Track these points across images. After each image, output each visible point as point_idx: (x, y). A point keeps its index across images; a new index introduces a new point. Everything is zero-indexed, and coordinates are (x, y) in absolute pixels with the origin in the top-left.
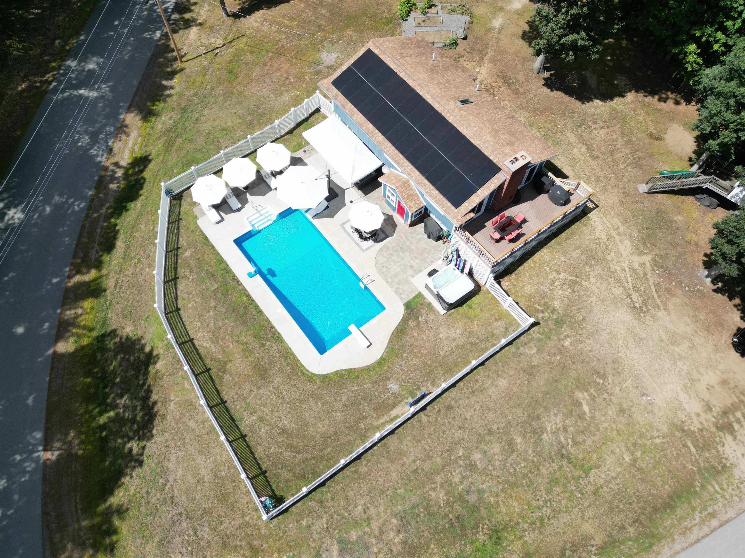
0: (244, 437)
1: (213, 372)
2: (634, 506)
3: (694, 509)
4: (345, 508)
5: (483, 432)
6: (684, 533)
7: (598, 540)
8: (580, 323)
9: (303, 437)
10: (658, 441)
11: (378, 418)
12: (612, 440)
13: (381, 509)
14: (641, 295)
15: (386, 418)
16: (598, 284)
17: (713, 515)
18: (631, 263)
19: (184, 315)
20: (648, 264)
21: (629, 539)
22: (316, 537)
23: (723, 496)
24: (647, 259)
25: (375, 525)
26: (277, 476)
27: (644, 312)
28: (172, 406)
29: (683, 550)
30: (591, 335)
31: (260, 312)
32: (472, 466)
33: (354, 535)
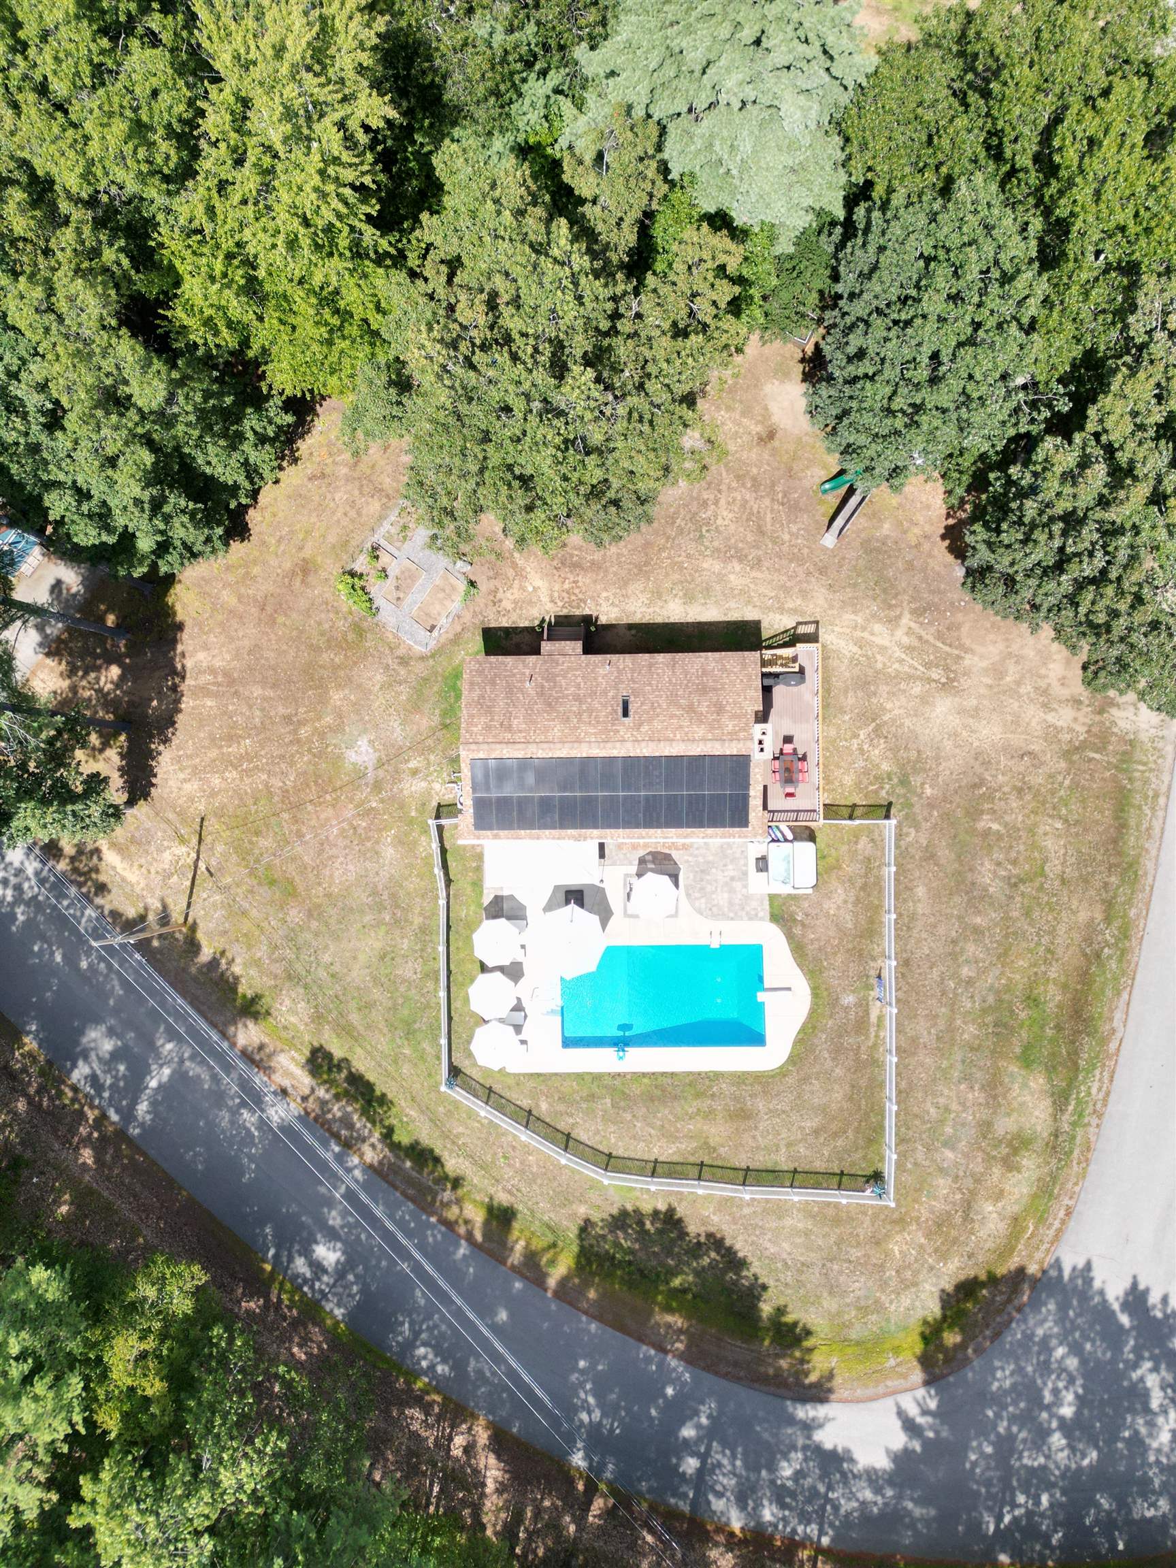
0: (795, 1171)
1: (707, 1161)
2: (1099, 857)
3: (1140, 808)
4: (924, 1123)
5: (949, 949)
6: (1150, 836)
7: (1099, 916)
8: (918, 760)
9: (834, 1118)
10: (1067, 782)
11: (867, 1038)
12: (1035, 825)
13: (946, 1092)
14: (937, 666)
15: (873, 1030)
16: (898, 704)
17: (1156, 796)
18: (899, 644)
19: (620, 1152)
20: (913, 625)
21: (1118, 887)
22: (927, 1163)
23: (1151, 770)
24: (906, 620)
25: (954, 1106)
26: (853, 1164)
27: (953, 680)
28: (715, 1219)
29: (1159, 850)
30: (937, 758)
31: (673, 1074)
32: (970, 982)
33: (949, 1130)
